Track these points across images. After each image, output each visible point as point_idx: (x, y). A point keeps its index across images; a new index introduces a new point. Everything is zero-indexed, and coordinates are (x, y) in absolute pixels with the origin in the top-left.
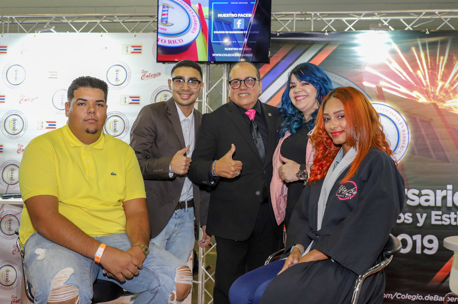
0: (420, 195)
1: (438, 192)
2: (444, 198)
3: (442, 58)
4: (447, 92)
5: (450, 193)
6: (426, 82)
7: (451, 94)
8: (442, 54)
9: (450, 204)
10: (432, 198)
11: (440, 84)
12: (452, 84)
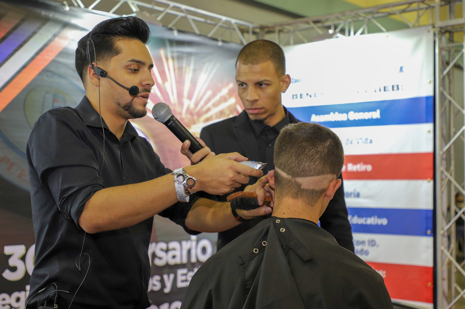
0: (167, 251)
1: (184, 243)
2: (189, 252)
3: (188, 69)
4: (191, 114)
5: (194, 243)
6: (174, 99)
7: (195, 117)
8: (188, 64)
9: (193, 260)
10: (177, 253)
11: (186, 102)
12: (196, 105)
